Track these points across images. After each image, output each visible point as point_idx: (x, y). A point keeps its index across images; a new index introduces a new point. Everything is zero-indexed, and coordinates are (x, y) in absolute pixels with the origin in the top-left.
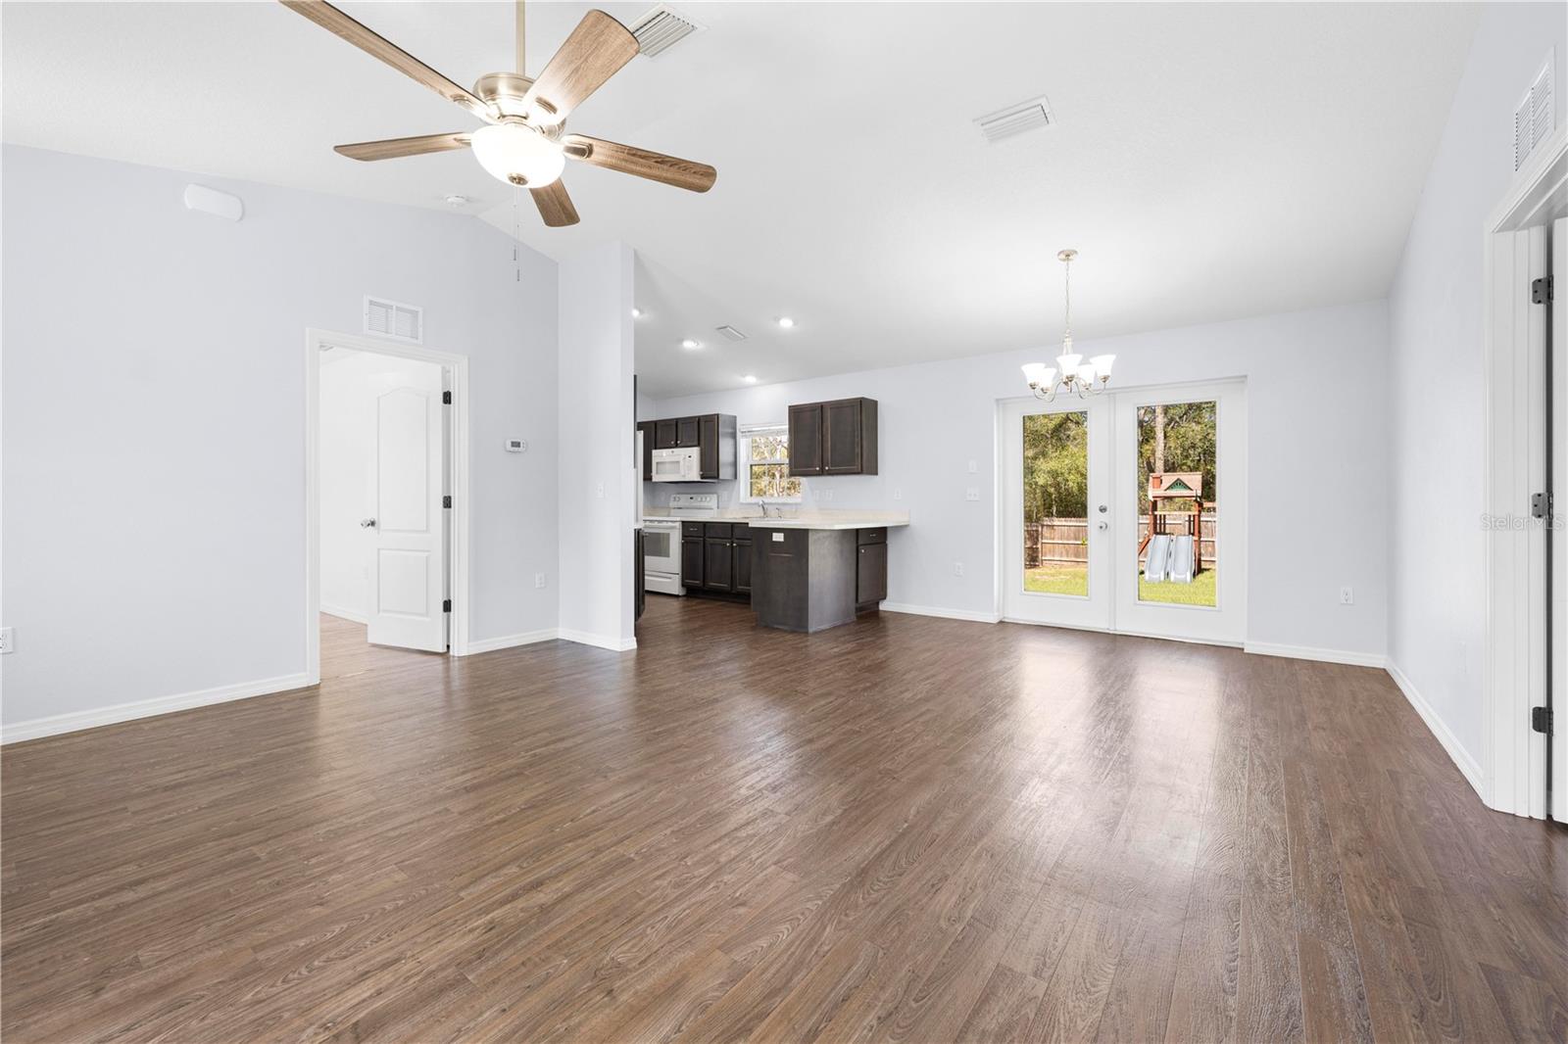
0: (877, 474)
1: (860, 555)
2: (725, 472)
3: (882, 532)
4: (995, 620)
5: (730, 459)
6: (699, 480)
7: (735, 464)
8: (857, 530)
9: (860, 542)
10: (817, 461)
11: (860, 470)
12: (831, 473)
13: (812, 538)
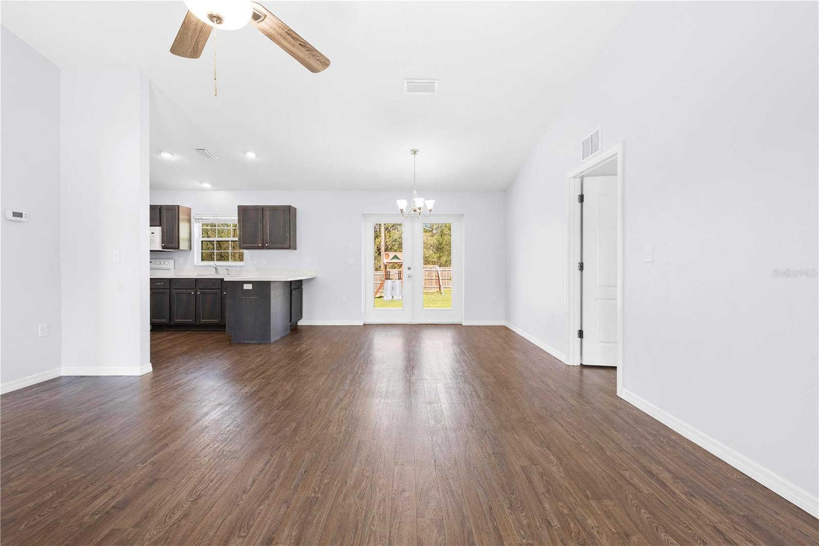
0: (296, 249)
1: (293, 295)
2: (183, 245)
3: (300, 282)
4: (362, 324)
5: (187, 236)
6: (162, 250)
7: (190, 240)
8: (291, 281)
9: (292, 288)
10: (259, 240)
11: (289, 247)
12: (268, 248)
13: (272, 286)
